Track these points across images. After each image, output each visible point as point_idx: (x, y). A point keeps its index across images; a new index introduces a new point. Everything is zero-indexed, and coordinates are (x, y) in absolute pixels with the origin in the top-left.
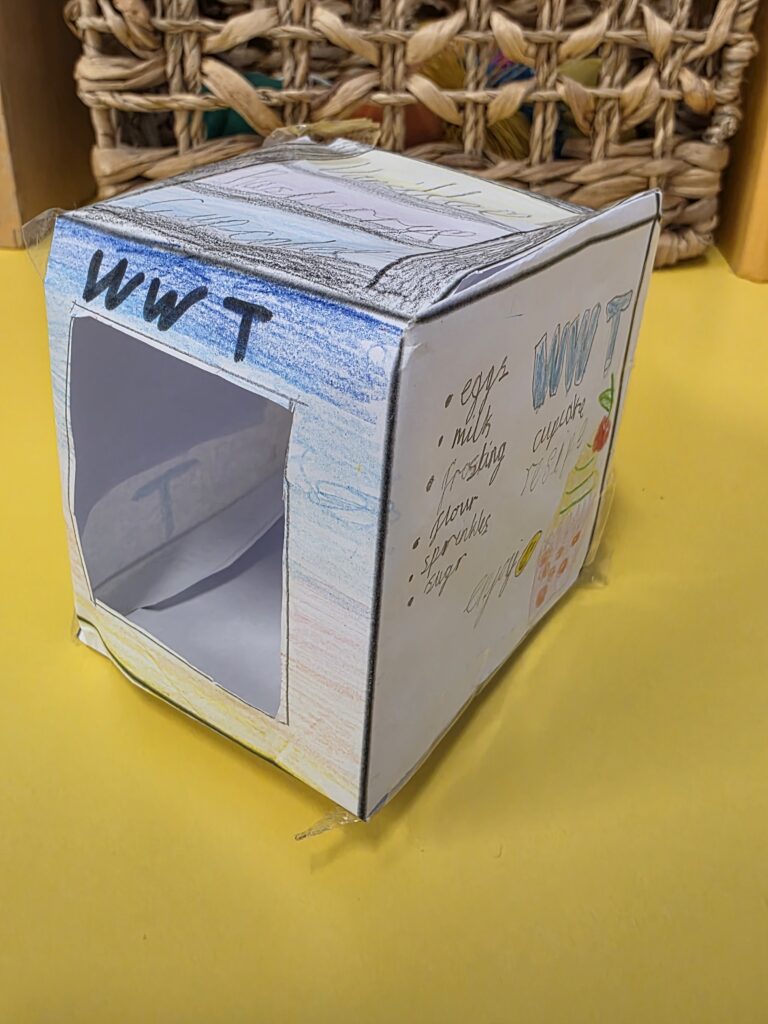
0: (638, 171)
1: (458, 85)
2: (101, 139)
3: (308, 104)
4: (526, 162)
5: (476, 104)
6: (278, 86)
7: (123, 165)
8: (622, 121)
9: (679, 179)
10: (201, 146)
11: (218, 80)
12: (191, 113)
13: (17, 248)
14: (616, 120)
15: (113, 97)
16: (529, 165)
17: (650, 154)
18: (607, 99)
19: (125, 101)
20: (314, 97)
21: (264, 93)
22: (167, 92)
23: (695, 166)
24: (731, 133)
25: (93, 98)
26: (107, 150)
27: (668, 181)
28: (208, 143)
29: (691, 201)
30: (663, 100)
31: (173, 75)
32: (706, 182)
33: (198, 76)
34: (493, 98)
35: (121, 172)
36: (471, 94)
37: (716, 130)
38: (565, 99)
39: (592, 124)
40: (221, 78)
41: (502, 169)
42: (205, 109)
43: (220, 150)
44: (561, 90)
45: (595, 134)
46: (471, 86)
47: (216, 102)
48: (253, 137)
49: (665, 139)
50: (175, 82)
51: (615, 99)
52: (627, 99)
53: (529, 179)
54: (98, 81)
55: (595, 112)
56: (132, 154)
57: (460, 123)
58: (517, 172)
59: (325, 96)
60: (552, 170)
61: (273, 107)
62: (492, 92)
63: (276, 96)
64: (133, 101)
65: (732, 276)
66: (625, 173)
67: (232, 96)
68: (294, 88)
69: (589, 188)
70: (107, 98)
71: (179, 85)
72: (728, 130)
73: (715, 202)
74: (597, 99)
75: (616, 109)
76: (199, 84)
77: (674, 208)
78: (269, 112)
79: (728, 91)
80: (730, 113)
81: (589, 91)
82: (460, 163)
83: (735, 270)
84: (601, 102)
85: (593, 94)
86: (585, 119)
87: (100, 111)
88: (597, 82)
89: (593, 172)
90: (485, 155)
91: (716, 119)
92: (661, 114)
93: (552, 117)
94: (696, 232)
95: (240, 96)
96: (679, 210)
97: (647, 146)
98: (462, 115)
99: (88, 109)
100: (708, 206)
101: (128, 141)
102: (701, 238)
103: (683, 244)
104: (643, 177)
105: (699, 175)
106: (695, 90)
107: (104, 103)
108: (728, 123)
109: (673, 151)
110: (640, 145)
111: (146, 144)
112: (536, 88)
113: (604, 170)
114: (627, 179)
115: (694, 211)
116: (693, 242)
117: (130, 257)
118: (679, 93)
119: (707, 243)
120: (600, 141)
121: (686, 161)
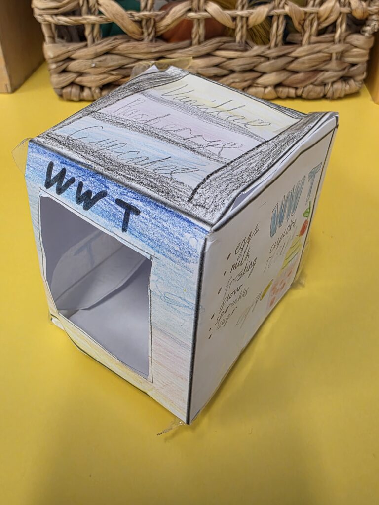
0: (326, 50)
1: (233, 7)
2: (47, 39)
3: (154, 20)
4: (267, 47)
5: (242, 17)
6: (138, 10)
7: (60, 53)
8: (319, 24)
9: (347, 54)
10: (99, 42)
11: (106, 7)
12: (93, 25)
13: (8, 93)
14: (315, 24)
15: (53, 18)
16: (269, 48)
17: (333, 41)
18: (311, 13)
19: (59, 20)
20: (157, 15)
21: (131, 14)
22: (80, 15)
23: (356, 47)
24: (376, 30)
25: (42, 18)
26: (51, 45)
27: (341, 55)
28: (102, 41)
29: (353, 65)
30: (341, 13)
31: (83, 5)
32: (362, 55)
33: (96, 6)
34: (251, 14)
35: (58, 56)
36: (239, 13)
37: (368, 28)
38: (289, 15)
39: (303, 26)
40: (108, 6)
41: (255, 51)
42: (101, 23)
43: (108, 44)
44: (287, 9)
45: (304, 31)
46: (240, 8)
47: (106, 20)
48: (126, 36)
49: (341, 33)
50: (84, 9)
51: (315, 13)
52: (321, 13)
53: (269, 56)
54: (44, 9)
55: (305, 20)
56: (64, 46)
57: (234, 27)
58: (263, 52)
59: (163, 15)
60: (281, 51)
61: (135, 21)
62: (251, 11)
63: (137, 15)
64: (63, 20)
65: (372, 102)
66: (319, 52)
67: (114, 16)
68: (147, 11)
69: (300, 60)
70: (49, 18)
71: (87, 10)
72: (374, 29)
73: (365, 65)
74: (306, 13)
75: (316, 18)
76: (97, 10)
77: (344, 69)
78: (134, 24)
79: (376, 7)
80: (376, 19)
81: (302, 9)
82: (234, 48)
83: (374, 99)
84: (308, 15)
85: (303, 10)
86: (299, 23)
87: (46, 25)
88: (305, 5)
89: (303, 51)
90: (246, 43)
91: (368, 22)
92: (339, 21)
93: (282, 22)
94: (355, 81)
95: (118, 16)
96: (347, 70)
97: (331, 37)
98: (234, 23)
99: (40, 24)
100: (362, 67)
101: (62, 37)
102: (357, 83)
103: (348, 87)
104: (328, 53)
105: (357, 52)
106: (357, 8)
107: (48, 21)
108: (375, 25)
109: (345, 40)
110: (327, 36)
111: (71, 40)
112: (274, 8)
113: (309, 50)
114: (320, 55)
115: (354, 70)
116: (353, 85)
117: (67, 168)
118: (349, 9)
119: (360, 86)
120: (307, 35)
121: (352, 45)
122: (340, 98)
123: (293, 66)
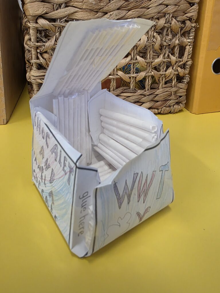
4: (144, 90)
5: (133, 77)
9: (178, 92)
14: (164, 79)
24: (188, 81)
30: (174, 74)
37: (185, 80)
41: (139, 92)
44: (153, 73)
46: (132, 73)
51: (164, 74)
52: (167, 74)
53: (145, 94)
58: (142, 93)
60: (150, 92)
62: (137, 74)
69: (159, 95)
73: (185, 96)
74: (160, 75)
77: (177, 99)
79: (187, 71)
80: (188, 76)
81: (158, 73)
83: (191, 112)
86: (158, 79)
88: (160, 71)
90: (135, 90)
92: (173, 78)
93: (150, 80)
97: (171, 85)
98: (130, 80)
102: (183, 105)
103: (179, 107)
104: (170, 92)
105: (182, 91)
106: (181, 72)
109: (176, 85)
110: (168, 85)
112: (147, 73)
113: (162, 91)
114: (167, 93)
115: (181, 99)
118: (177, 72)
120: (161, 84)
121: (179, 88)
122: (177, 113)
123: (156, 99)
